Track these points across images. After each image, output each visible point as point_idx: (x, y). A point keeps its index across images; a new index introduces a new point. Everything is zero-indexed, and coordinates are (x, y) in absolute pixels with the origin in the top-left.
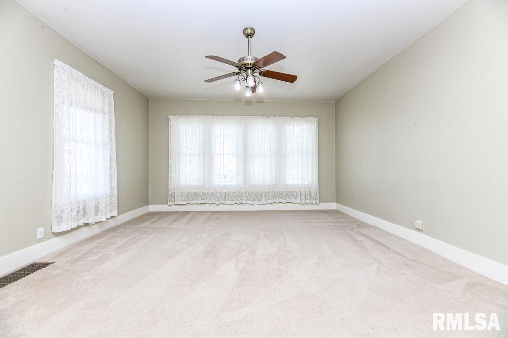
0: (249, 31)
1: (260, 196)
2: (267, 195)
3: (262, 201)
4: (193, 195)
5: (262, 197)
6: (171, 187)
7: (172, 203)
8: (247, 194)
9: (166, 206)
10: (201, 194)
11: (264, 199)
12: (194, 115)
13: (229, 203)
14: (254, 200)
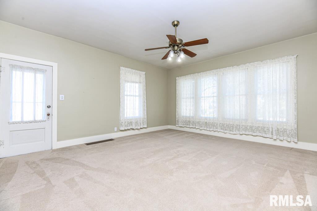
0: (176, 23)
1: (232, 127)
2: (238, 128)
3: (233, 131)
4: (188, 122)
5: (233, 129)
6: (177, 117)
7: (178, 126)
8: (221, 125)
9: (175, 126)
10: (192, 122)
11: (234, 130)
12: (188, 75)
13: (208, 129)
14: (226, 130)
